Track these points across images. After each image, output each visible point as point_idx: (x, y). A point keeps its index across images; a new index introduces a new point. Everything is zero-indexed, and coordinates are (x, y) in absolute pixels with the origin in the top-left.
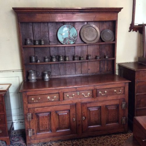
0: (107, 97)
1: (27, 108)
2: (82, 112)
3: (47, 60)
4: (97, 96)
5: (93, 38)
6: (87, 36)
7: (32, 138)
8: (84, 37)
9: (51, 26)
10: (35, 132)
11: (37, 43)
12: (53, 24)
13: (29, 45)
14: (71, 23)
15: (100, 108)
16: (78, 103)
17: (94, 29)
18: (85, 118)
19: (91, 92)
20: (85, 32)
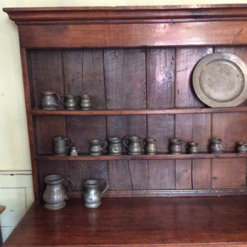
3: (96, 149)
6: (211, 86)
8: (202, 88)
9: (113, 59)
11: (72, 105)
12: (117, 53)
13: (50, 109)
14: (167, 50)
17: (235, 68)
20: (207, 76)
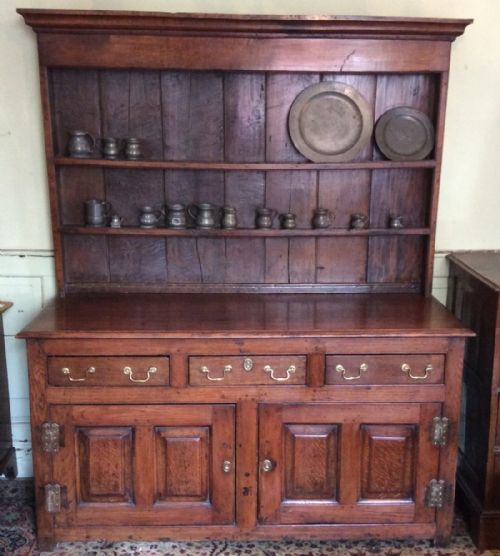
0: (369, 388)
1: (41, 404)
2: (262, 441)
3: (148, 219)
4: (325, 383)
5: (342, 143)
6: (316, 130)
7: (58, 518)
8: (302, 135)
9: (174, 86)
10: (70, 496)
11: (112, 152)
12: (181, 77)
13: (80, 156)
14: (254, 76)
15: (336, 430)
16: (246, 401)
17: (350, 106)
18: (274, 465)
19: (303, 365)
20: (310, 117)
